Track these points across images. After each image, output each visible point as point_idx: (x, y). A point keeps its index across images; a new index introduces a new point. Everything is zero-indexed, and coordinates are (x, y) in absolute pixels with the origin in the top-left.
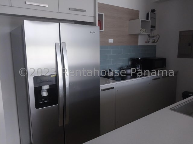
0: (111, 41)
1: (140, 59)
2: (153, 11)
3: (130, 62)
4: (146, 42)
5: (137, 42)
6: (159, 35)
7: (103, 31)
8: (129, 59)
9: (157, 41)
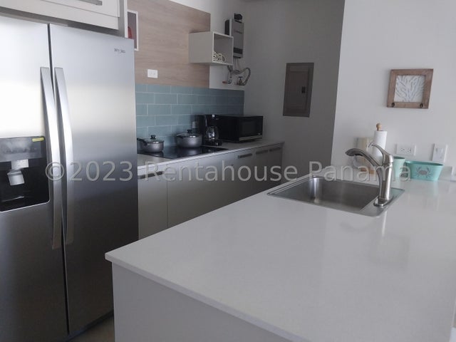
0: (153, 74)
1: (213, 116)
2: (238, 17)
3: (194, 123)
4: (224, 82)
5: (207, 81)
6: (249, 69)
7: (137, 50)
8: (192, 117)
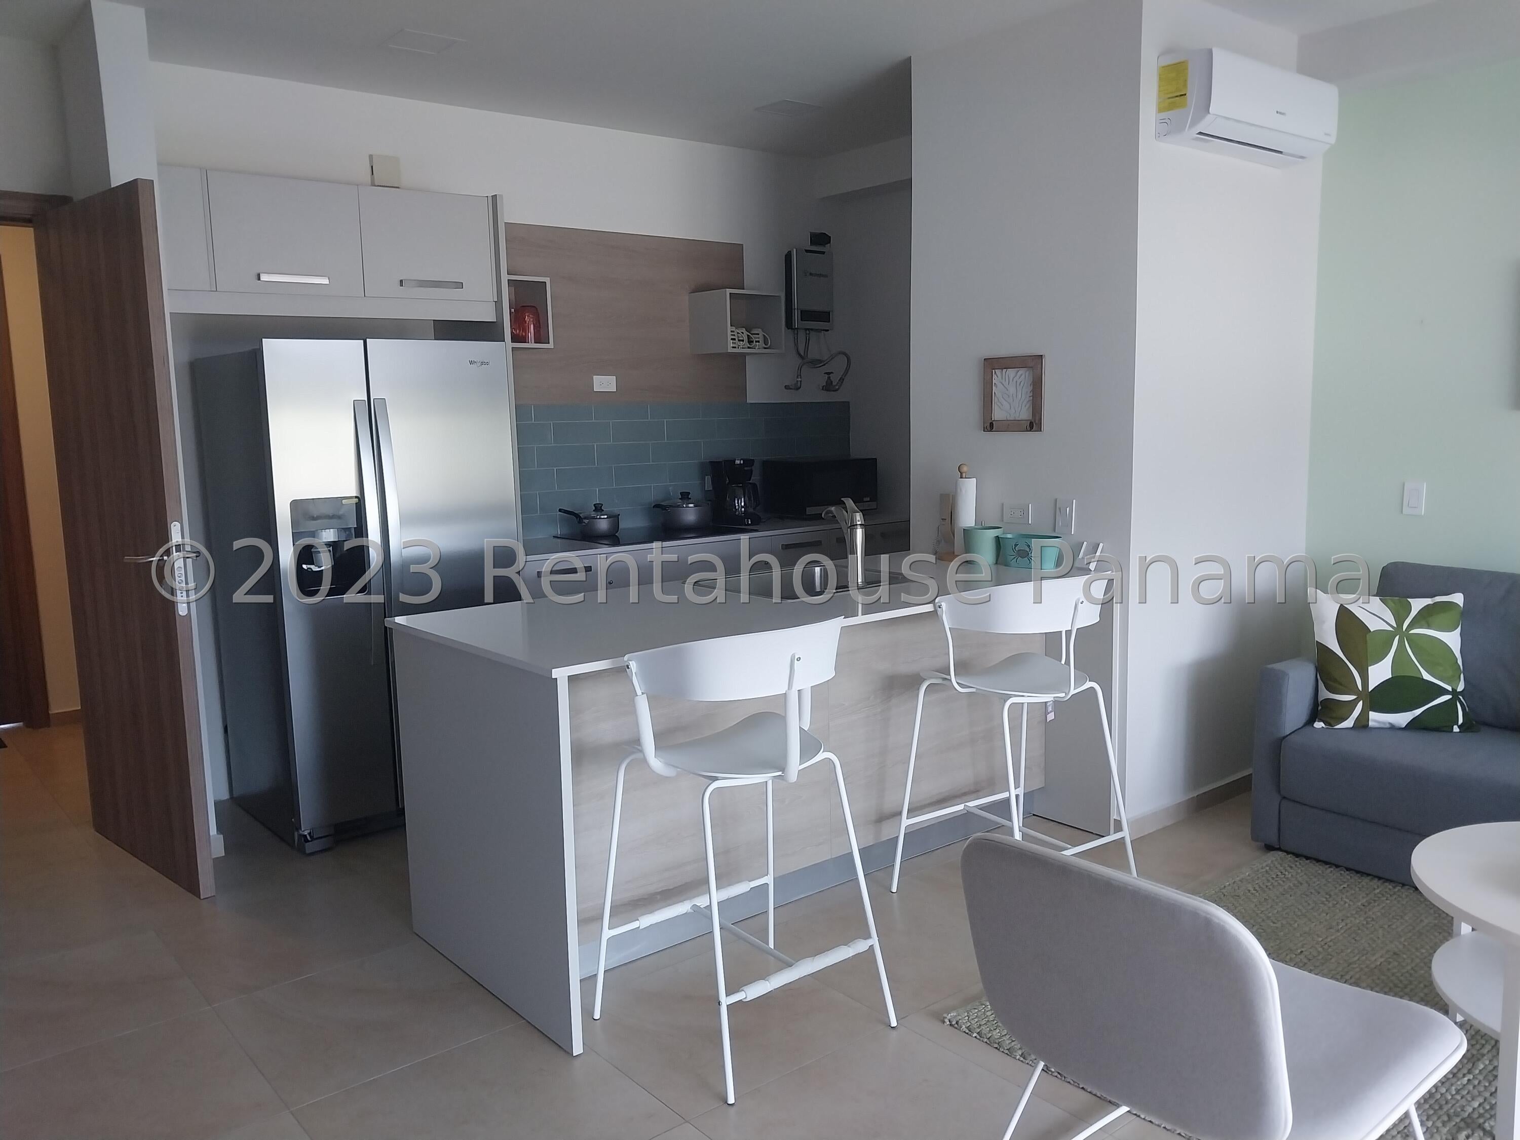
0: (605, 383)
1: (738, 462)
2: (820, 239)
3: (708, 479)
4: (787, 387)
5: (743, 390)
6: (845, 354)
7: (551, 345)
8: (702, 465)
9: (842, 380)
